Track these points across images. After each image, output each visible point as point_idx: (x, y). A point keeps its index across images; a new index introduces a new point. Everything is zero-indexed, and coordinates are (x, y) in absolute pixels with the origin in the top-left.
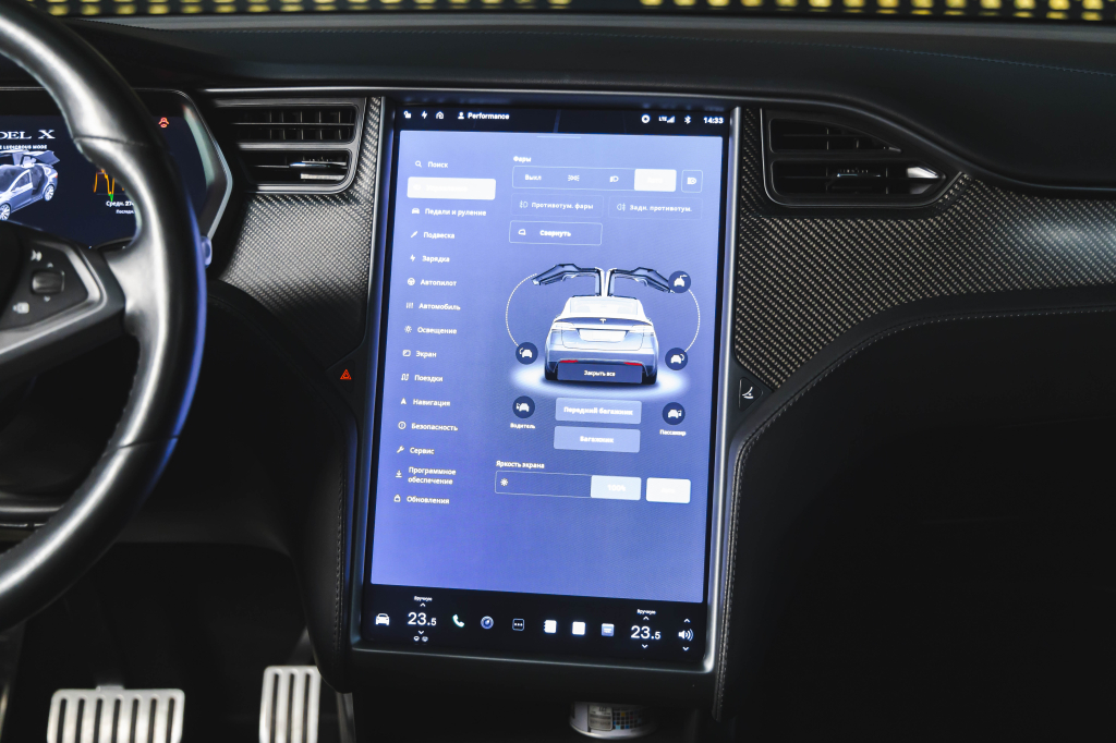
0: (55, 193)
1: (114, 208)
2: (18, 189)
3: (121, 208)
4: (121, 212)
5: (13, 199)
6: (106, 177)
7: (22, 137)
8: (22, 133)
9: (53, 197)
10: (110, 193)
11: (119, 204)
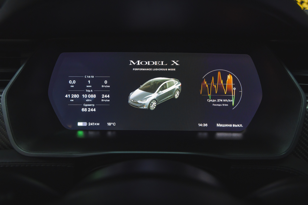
0: (180, 94)
1: (212, 103)
2: (160, 92)
3: (215, 103)
4: (215, 105)
5: (158, 97)
6: (207, 86)
7: (162, 64)
8: (162, 62)
9: (179, 96)
10: (209, 95)
11: (214, 101)
